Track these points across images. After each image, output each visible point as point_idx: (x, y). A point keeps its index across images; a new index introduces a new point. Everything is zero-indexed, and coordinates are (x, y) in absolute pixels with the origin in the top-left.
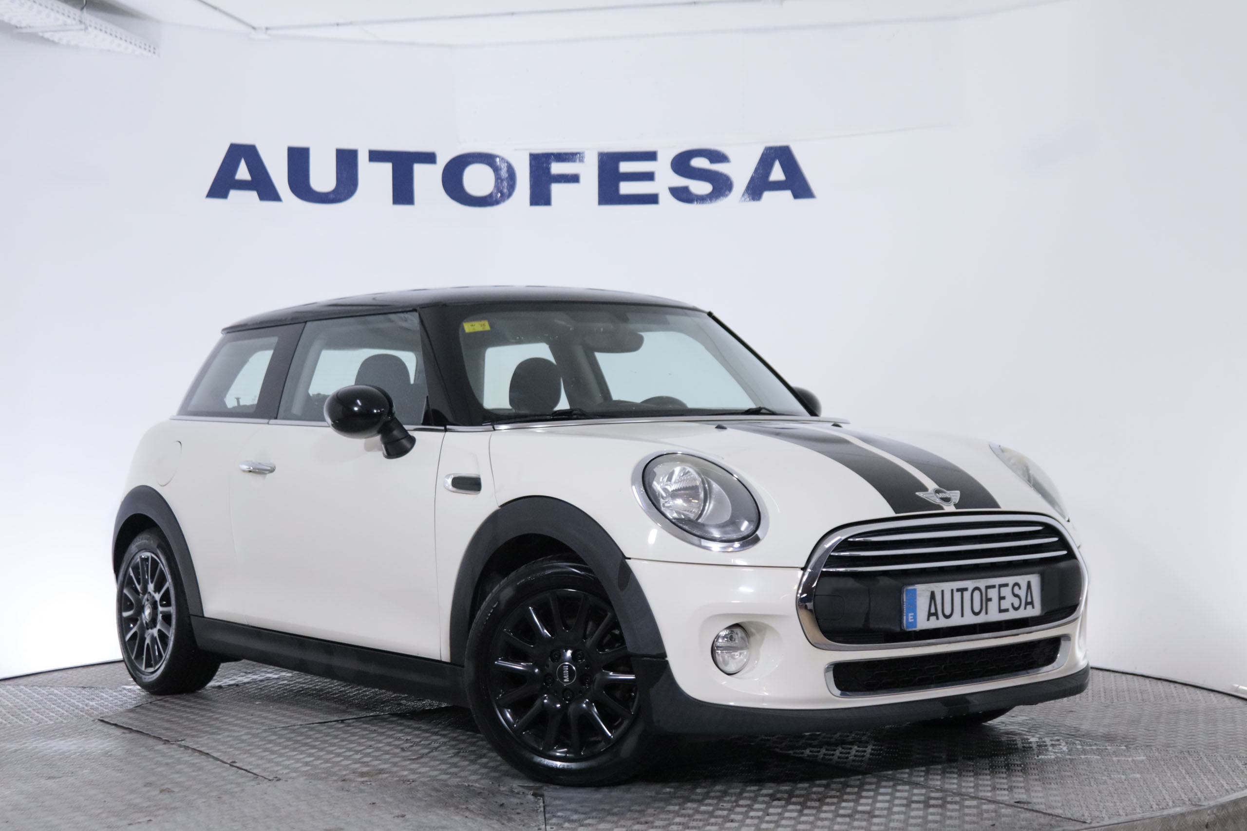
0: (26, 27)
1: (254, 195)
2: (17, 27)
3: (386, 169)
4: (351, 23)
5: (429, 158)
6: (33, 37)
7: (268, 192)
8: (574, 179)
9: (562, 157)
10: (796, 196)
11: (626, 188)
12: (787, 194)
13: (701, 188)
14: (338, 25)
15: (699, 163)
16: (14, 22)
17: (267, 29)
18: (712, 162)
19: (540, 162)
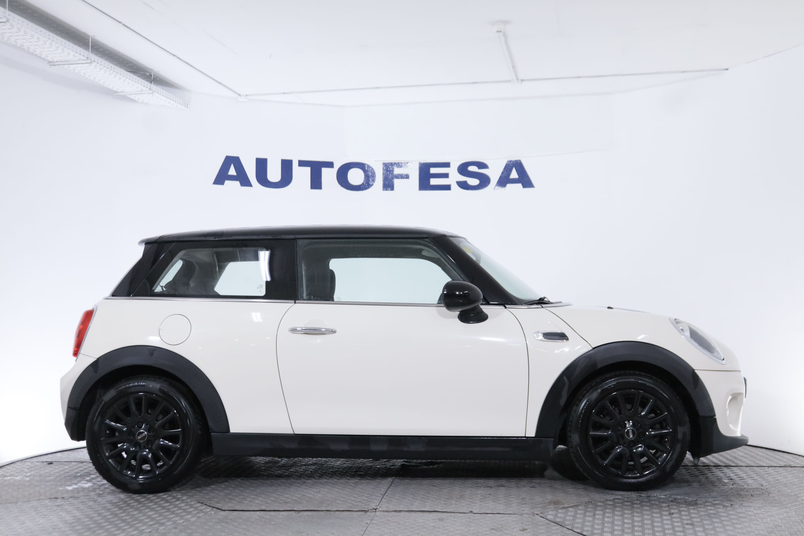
0: (121, 92)
1: (238, 183)
2: (116, 92)
3: (308, 170)
4: (291, 93)
5: (330, 165)
6: (124, 98)
7: (245, 181)
8: (407, 177)
9: (399, 165)
10: (524, 186)
11: (434, 182)
12: (520, 185)
13: (474, 182)
14: (284, 93)
15: (472, 169)
16: (115, 89)
17: (246, 95)
18: (479, 168)
19: (388, 168)
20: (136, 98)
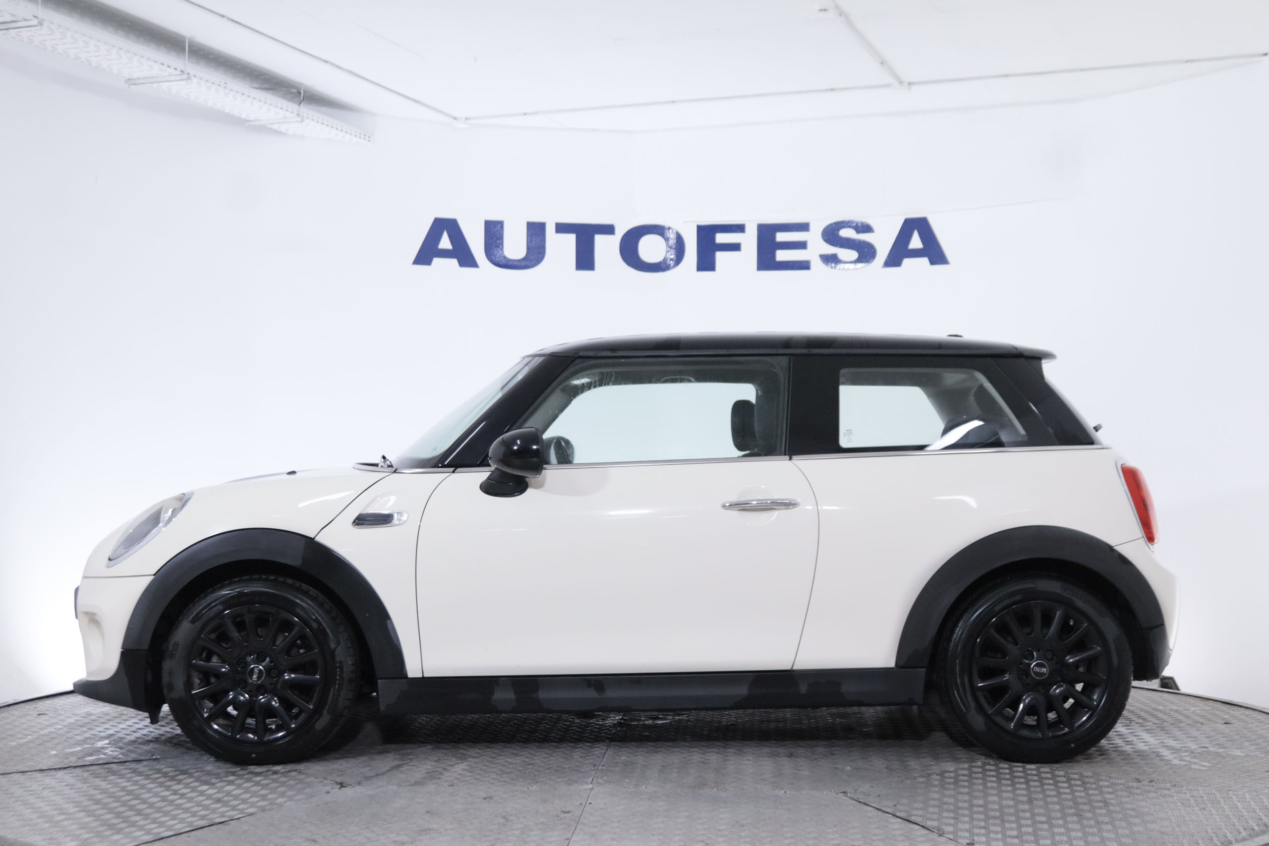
0: (254, 121)
1: (454, 262)
2: (247, 121)
3: (571, 238)
4: (536, 113)
5: (608, 230)
6: (263, 129)
7: (467, 260)
8: (736, 247)
9: (725, 229)
10: (932, 263)
11: (782, 255)
12: (925, 261)
13: (847, 254)
14: (525, 114)
15: (846, 233)
16: (244, 116)
17: (467, 119)
18: (858, 232)
19: (706, 233)
20: (283, 128)
